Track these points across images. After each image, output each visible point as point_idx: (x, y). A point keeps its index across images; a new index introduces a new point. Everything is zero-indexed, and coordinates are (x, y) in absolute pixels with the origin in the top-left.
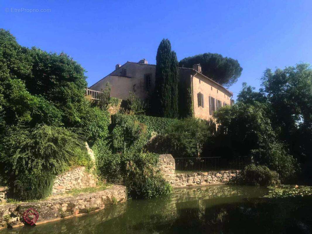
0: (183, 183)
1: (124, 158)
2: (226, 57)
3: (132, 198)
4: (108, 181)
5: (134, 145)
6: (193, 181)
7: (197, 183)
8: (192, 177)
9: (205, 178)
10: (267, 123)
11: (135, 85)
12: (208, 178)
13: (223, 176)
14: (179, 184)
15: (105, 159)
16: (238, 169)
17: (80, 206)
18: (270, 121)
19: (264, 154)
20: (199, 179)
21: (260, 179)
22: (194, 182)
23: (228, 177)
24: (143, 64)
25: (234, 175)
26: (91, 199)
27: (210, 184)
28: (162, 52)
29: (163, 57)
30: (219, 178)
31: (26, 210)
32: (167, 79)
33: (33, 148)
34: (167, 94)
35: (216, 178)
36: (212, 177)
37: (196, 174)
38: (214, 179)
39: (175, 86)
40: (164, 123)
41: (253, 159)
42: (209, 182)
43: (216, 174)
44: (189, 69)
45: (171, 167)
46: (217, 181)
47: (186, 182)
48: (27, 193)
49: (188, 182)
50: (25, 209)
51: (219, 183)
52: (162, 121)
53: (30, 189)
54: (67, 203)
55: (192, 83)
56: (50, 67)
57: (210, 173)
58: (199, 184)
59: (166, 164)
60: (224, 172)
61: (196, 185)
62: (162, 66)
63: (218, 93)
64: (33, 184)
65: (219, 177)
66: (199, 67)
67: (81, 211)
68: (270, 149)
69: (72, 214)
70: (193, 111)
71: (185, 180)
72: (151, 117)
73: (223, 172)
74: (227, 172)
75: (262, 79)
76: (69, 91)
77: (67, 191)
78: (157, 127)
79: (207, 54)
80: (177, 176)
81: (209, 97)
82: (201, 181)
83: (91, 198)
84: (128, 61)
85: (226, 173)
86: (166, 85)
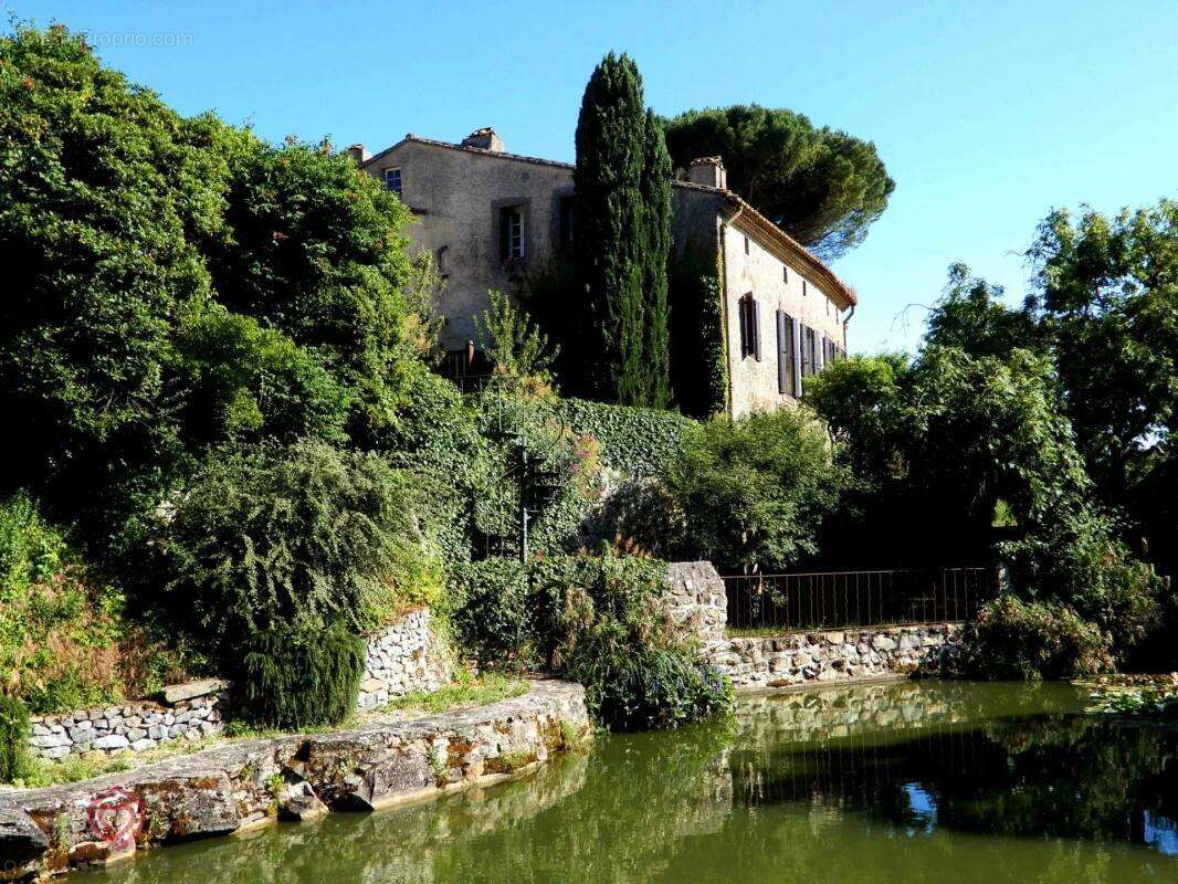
0: (757, 675)
1: (543, 576)
2: (826, 129)
3: (608, 727)
4: (483, 668)
5: (545, 525)
6: (790, 666)
7: (807, 677)
8: (787, 652)
9: (835, 657)
10: (1061, 439)
11: (444, 248)
12: (844, 652)
13: (898, 648)
14: (742, 679)
15: (471, 581)
16: (951, 619)
17: (485, 749)
18: (1073, 429)
19: (1046, 559)
20: (814, 660)
21: (1044, 654)
22: (795, 672)
23: (917, 648)
24: (484, 151)
25: (937, 641)
26: (512, 724)
27: (852, 679)
28: (605, 115)
29: (612, 138)
30: (884, 655)
31: (331, 757)
32: (628, 234)
33: (291, 531)
34: (627, 300)
35: (873, 653)
36: (857, 648)
37: (801, 639)
38: (866, 659)
39: (659, 264)
40: (645, 433)
41: (1004, 580)
42: (849, 671)
43: (875, 639)
44: (707, 192)
45: (712, 613)
46: (875, 664)
47: (767, 672)
48: (299, 700)
49: (772, 670)
50: (328, 754)
51: (883, 672)
52: (640, 421)
53: (309, 684)
54: (447, 733)
55: (724, 254)
56: (303, 206)
57: (852, 636)
58: (812, 677)
59: (694, 598)
60: (903, 631)
61: (801, 682)
62: (608, 176)
63: (804, 294)
64: (317, 667)
65: (884, 651)
66: (717, 169)
67: (492, 765)
68: (1072, 538)
69: (464, 773)
70: (725, 380)
71: (763, 664)
72: (602, 404)
73: (899, 630)
74: (912, 629)
75: (1028, 252)
76: (371, 303)
77: (393, 698)
78: (622, 450)
79: (747, 110)
80: (735, 649)
81: (778, 313)
82: (819, 666)
83: (510, 720)
84: (409, 135)
85: (909, 633)
86: (622, 261)
